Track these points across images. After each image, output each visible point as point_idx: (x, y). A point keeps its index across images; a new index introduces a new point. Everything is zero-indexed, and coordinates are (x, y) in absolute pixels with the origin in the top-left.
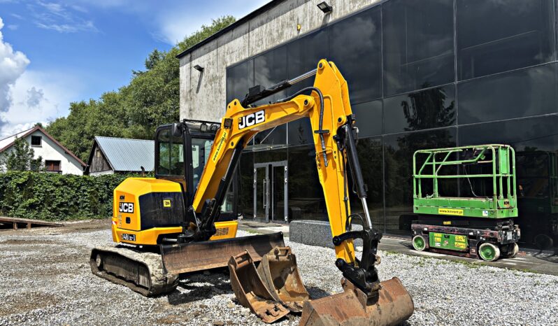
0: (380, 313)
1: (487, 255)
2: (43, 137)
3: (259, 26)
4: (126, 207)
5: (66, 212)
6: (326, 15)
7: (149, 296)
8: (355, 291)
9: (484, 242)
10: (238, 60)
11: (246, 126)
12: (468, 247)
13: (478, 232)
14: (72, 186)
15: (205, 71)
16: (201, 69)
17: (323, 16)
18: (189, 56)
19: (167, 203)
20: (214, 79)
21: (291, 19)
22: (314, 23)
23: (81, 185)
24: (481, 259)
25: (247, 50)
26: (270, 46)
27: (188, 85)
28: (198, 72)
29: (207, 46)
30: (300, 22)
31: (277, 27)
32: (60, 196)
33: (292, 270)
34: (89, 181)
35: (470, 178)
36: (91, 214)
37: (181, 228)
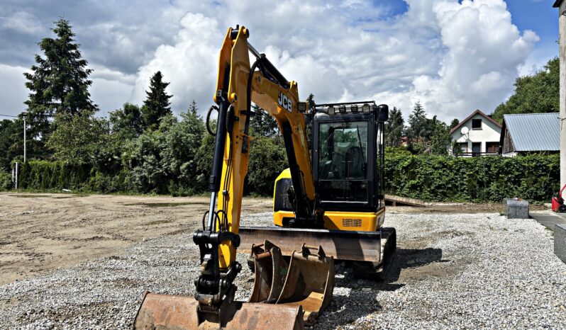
2: (483, 120)
5: (444, 194)
23: (460, 168)
34: (469, 164)
36: (469, 197)
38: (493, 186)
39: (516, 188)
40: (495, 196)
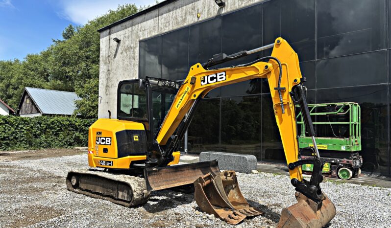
0: (323, 216)
1: (344, 176)
3: (166, 12)
4: (103, 141)
5: (7, 144)
6: (220, 8)
7: (131, 207)
8: (307, 201)
9: (342, 167)
10: (149, 36)
11: (208, 83)
12: (331, 170)
13: (338, 161)
14: (12, 124)
15: (122, 42)
16: (118, 41)
17: (218, 9)
18: (108, 31)
19: (136, 138)
20: (129, 48)
21: (193, 9)
22: (211, 13)
23: (19, 124)
24: (339, 178)
25: (157, 29)
26: (175, 28)
27: (107, 52)
28: (115, 43)
29: (124, 24)
30: (199, 12)
31: (182, 14)
32: (3, 132)
33: (234, 186)
34: (25, 121)
35: (332, 124)
36: (28, 146)
37: (145, 156)
38: (43, 137)
39: (56, 138)
40: (45, 144)
